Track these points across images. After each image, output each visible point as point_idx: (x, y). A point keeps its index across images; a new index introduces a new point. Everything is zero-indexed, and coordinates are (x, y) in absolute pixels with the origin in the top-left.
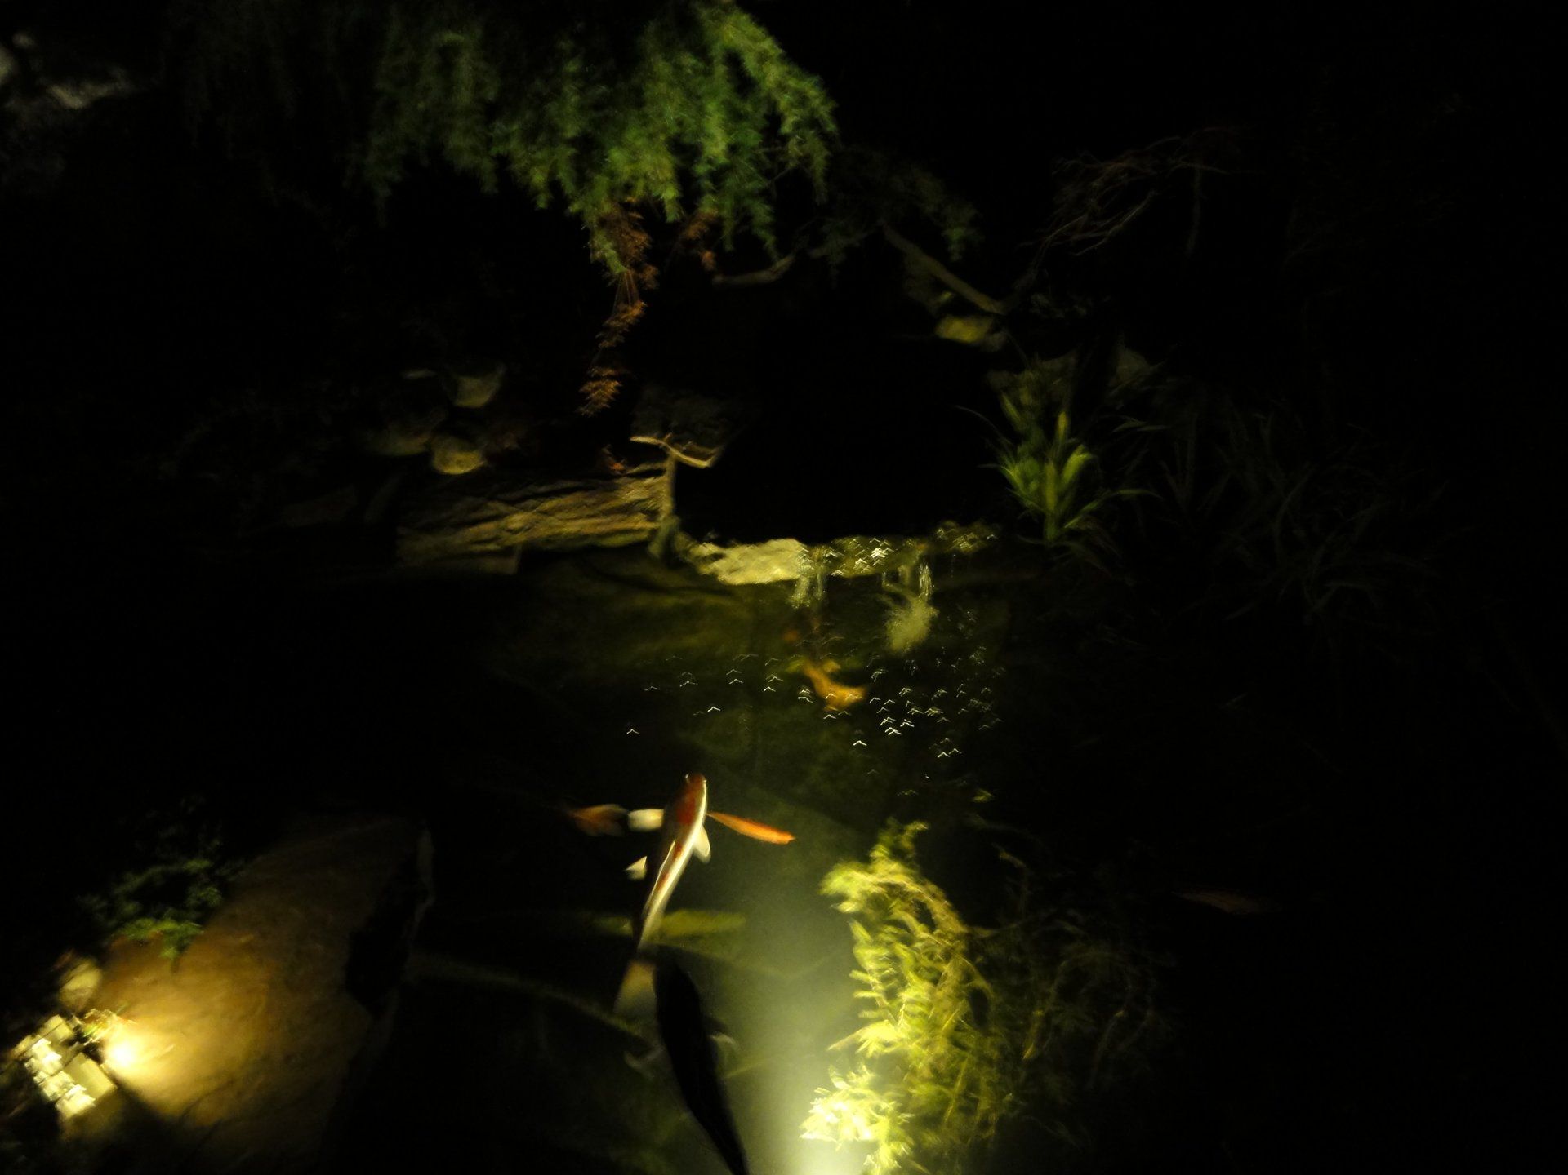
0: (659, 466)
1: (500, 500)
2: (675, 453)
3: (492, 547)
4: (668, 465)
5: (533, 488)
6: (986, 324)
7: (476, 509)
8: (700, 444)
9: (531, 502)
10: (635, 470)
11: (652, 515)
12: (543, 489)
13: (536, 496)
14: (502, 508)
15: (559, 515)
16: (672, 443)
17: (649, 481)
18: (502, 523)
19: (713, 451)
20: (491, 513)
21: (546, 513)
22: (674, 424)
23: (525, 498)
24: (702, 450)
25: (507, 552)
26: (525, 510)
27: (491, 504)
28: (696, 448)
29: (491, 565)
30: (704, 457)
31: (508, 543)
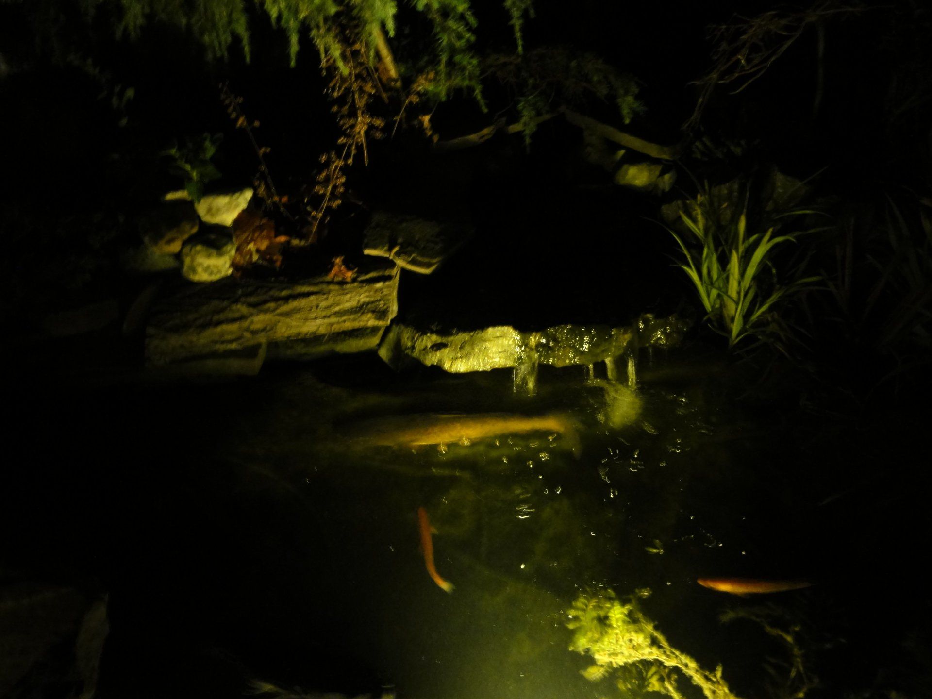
0: (387, 273)
1: (243, 303)
2: (401, 263)
3: (234, 346)
4: (395, 272)
5: (274, 293)
6: (657, 170)
7: (223, 310)
8: (423, 255)
9: (272, 305)
10: (368, 276)
11: (381, 314)
12: (284, 293)
13: (277, 299)
14: (243, 309)
15: (298, 316)
16: (398, 254)
17: (379, 285)
18: (245, 324)
19: (435, 261)
20: (237, 315)
21: (288, 314)
22: (400, 240)
23: (265, 302)
24: (426, 260)
25: (250, 352)
26: (266, 311)
27: (234, 307)
28: (420, 259)
29: (236, 365)
30: (428, 265)
31: (252, 342)
